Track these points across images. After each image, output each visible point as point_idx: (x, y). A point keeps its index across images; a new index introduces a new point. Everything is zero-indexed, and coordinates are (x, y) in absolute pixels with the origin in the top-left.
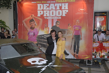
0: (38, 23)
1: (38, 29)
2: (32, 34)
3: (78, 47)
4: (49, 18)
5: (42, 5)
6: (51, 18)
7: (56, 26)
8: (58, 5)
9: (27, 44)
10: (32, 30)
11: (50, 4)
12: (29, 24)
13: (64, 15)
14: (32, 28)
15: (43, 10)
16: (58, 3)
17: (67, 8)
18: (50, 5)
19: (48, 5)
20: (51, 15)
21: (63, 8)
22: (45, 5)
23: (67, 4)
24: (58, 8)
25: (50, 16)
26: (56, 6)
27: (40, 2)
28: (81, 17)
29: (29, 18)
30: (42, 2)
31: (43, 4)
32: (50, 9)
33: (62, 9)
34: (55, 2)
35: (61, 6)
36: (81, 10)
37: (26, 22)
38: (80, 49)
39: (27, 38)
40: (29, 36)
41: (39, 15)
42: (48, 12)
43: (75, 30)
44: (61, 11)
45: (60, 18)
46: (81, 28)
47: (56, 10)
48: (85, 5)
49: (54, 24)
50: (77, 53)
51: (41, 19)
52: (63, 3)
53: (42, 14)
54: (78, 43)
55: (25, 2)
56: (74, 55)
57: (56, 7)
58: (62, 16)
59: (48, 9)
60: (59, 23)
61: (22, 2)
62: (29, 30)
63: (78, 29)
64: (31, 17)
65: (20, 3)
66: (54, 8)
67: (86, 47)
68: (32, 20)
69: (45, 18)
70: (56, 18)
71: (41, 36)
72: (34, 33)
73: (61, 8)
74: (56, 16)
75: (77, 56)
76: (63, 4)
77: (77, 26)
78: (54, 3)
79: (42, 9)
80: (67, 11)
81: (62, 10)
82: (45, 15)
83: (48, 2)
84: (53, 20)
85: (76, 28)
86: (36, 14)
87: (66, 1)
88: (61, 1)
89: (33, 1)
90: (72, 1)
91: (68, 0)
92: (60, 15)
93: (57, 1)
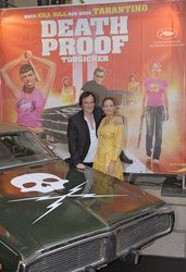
0: (45, 74)
1: (44, 91)
2: (29, 105)
3: (159, 141)
4: (74, 60)
5: (53, 23)
6: (80, 59)
8: (99, 22)
9: (13, 135)
10: (28, 96)
11: (75, 19)
13: (117, 50)
14: (28, 89)
15: (57, 38)
16: (99, 16)
17: (124, 30)
18: (75, 21)
19: (70, 22)
20: (81, 51)
21: (114, 31)
22: (61, 22)
23: (124, 19)
24: (100, 31)
25: (77, 55)
26: (93, 24)
27: (49, 15)
28: (165, 56)
29: (17, 61)
30: (55, 14)
31: (56, 19)
32: (78, 33)
33: (111, 33)
34: (90, 13)
35: (107, 23)
36: (166, 33)
37: (9, 73)
38: (162, 146)
39: (14, 117)
40: (19, 112)
41: (46, 52)
42: (72, 41)
43: (148, 92)
44: (107, 40)
45: (106, 59)
46: (165, 85)
47: (93, 36)
48: (176, 20)
49: (90, 78)
50: (157, 156)
51: (52, 64)
52: (114, 15)
53: (54, 48)
55: (5, 16)
56: (148, 164)
57: (93, 29)
58: (110, 55)
59: (70, 33)
60: (102, 74)
62: (19, 94)
63: (157, 90)
64: (23, 57)
66: (88, 32)
67: (182, 140)
68: (26, 68)
69: (64, 59)
70: (94, 59)
71: (53, 110)
72: (34, 104)
73: (107, 29)
74: (93, 53)
75: (156, 165)
76: (114, 19)
77: (153, 82)
78: (88, 18)
79: (53, 34)
80: (126, 39)
81: (111, 36)
82: (62, 52)
83: (70, 14)
84: (85, 65)
85: (152, 85)
86: (38, 50)
87: (121, 10)
88: (108, 10)
89: (28, 12)
90: (138, 8)
91: (128, 7)
92: (107, 50)
93: (96, 10)
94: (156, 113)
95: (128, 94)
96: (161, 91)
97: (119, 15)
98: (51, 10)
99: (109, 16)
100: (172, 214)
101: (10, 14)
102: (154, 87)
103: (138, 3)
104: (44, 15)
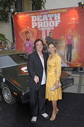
0: (33, 34)
1: (33, 40)
2: (28, 45)
3: (71, 56)
4: (42, 29)
5: (35, 17)
6: (45, 29)
7: (49, 36)
8: (51, 16)
9: (23, 54)
10: (28, 42)
11: (43, 15)
12: (24, 36)
13: (57, 25)
14: (28, 40)
15: (37, 22)
16: (50, 14)
17: (59, 18)
19: (41, 16)
20: (45, 26)
21: (55, 19)
22: (38, 16)
23: (59, 14)
24: (51, 19)
25: (44, 27)
27: (34, 14)
28: (73, 27)
29: (24, 30)
30: (36, 14)
31: (36, 15)
32: (44, 20)
35: (53, 16)
36: (73, 19)
38: (72, 58)
39: (24, 49)
41: (33, 27)
42: (42, 23)
43: (67, 39)
44: (53, 22)
45: (53, 28)
46: (73, 37)
47: (49, 21)
48: (77, 14)
50: (70, 61)
51: (35, 31)
53: (36, 25)
54: (71, 52)
56: (67, 64)
57: (49, 18)
58: (54, 27)
59: (41, 20)
61: (17, 16)
62: (25, 41)
64: (26, 29)
65: (16, 16)
66: (47, 19)
67: (78, 55)
68: (27, 32)
69: (39, 29)
70: (49, 29)
72: (30, 44)
73: (53, 18)
74: (49, 27)
75: (70, 64)
76: (56, 15)
78: (47, 14)
79: (36, 20)
80: (60, 21)
82: (39, 27)
83: (41, 13)
84: (46, 31)
87: (58, 11)
88: (53, 12)
89: (27, 13)
90: (64, 10)
91: (60, 10)
92: (53, 26)
93: (49, 12)
94: (70, 47)
95: (61, 40)
96: (72, 39)
97: (57, 13)
98: (35, 12)
99: (54, 13)
100: (73, 79)
101: (21, 14)
102: (69, 38)
103: (63, 9)
104: (32, 14)
